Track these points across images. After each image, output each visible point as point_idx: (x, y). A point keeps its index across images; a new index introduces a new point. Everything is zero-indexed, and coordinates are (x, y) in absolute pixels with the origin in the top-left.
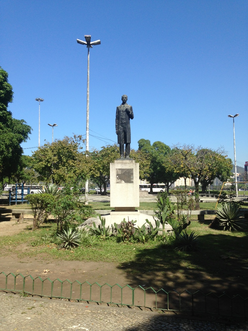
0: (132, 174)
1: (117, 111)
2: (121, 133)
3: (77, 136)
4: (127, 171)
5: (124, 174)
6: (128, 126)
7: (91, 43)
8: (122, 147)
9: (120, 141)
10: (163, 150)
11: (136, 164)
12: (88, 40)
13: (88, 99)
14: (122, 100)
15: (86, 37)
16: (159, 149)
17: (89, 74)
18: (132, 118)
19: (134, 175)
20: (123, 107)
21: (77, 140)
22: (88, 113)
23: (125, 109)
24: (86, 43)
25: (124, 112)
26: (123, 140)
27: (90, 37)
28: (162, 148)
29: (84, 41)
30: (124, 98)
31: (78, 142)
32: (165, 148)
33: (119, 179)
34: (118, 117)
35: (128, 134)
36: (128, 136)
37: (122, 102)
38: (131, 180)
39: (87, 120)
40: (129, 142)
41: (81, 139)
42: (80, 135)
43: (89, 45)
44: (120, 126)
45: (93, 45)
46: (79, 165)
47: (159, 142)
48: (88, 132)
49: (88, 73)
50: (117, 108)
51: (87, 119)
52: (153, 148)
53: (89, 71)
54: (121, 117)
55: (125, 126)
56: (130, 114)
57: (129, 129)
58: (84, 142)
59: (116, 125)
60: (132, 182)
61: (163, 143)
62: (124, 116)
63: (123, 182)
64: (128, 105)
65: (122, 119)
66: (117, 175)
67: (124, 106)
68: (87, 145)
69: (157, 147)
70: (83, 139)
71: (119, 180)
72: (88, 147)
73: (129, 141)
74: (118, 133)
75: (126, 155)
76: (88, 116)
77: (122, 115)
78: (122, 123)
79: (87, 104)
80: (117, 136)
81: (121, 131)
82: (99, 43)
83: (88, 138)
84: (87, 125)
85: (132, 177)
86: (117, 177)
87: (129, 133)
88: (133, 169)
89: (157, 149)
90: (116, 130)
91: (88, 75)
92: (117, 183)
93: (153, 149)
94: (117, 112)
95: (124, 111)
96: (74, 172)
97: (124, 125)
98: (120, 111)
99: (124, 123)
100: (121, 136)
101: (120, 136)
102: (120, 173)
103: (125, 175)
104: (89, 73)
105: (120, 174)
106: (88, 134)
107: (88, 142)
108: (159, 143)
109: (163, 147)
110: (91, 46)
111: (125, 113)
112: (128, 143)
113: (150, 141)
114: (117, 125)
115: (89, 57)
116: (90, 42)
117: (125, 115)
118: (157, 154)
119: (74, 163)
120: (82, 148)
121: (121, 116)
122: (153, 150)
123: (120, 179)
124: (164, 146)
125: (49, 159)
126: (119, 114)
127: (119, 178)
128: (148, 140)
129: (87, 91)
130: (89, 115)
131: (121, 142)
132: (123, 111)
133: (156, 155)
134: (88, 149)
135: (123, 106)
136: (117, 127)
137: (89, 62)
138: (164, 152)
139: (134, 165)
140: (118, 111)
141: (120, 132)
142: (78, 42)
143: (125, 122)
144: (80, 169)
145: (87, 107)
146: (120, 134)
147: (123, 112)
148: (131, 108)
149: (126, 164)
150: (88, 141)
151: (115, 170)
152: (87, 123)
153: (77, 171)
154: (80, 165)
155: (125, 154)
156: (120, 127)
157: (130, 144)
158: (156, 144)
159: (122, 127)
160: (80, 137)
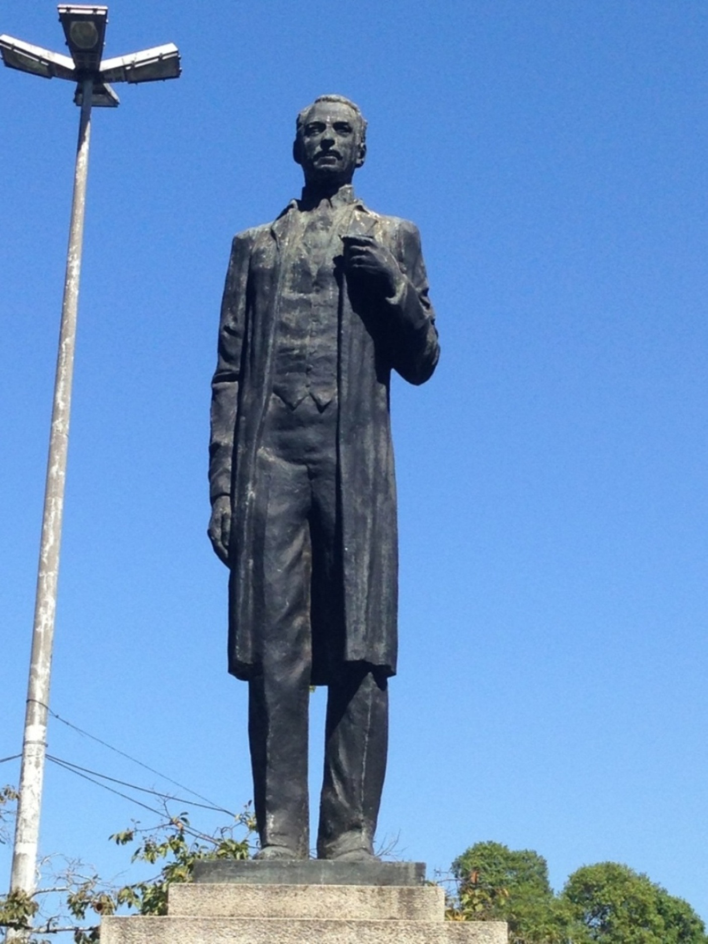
1: (230, 280)
2: (273, 531)
6: (359, 456)
7: (106, 65)
8: (274, 712)
9: (259, 637)
12: (86, 36)
13: (58, 471)
14: (300, 153)
15: (67, 19)
16: (616, 922)
18: (420, 369)
20: (312, 227)
22: (50, 578)
23: (337, 248)
24: (68, 63)
25: (319, 284)
26: (299, 622)
27: (99, 21)
29: (54, 50)
30: (321, 126)
32: (658, 920)
34: (242, 357)
35: (358, 553)
39: (35, 635)
40: (381, 648)
43: (89, 81)
44: (266, 453)
45: (119, 80)
47: (609, 867)
48: (36, 732)
49: (67, 276)
50: (240, 247)
51: (36, 624)
52: (567, 914)
53: (76, 264)
54: (285, 341)
55: (331, 454)
56: (394, 300)
59: (215, 449)
61: (643, 878)
62: (319, 326)
65: (295, 363)
67: (327, 222)
68: (21, 849)
69: (600, 911)
72: (29, 867)
74: (235, 542)
75: (334, 823)
76: (50, 600)
77: (292, 317)
78: (290, 418)
79: (46, 507)
80: (227, 571)
81: (275, 508)
82: (165, 69)
83: (38, 788)
84: (32, 672)
87: (376, 536)
89: (596, 921)
90: (215, 496)
91: (65, 292)
93: (564, 924)
94: (229, 299)
95: (314, 269)
97: (312, 435)
98: (273, 275)
99: (321, 408)
100: (274, 574)
101: (259, 571)
104: (75, 272)
106: (35, 752)
107: (36, 823)
109: (644, 909)
110: (105, 92)
111: (332, 293)
112: (363, 667)
113: (543, 864)
114: (227, 440)
115: (83, 159)
116: (96, 53)
117: (328, 317)
121: (284, 328)
122: (570, 930)
124: (651, 900)
126: (261, 305)
128: (527, 857)
129: (55, 409)
130: (58, 595)
131: (275, 653)
132: (302, 269)
135: (304, 218)
136: (229, 468)
137: (81, 199)
140: (251, 283)
141: (259, 521)
142: (12, 58)
143: (324, 397)
146: (258, 552)
147: (307, 279)
148: (410, 246)
149: (331, 938)
150: (31, 805)
152: (33, 660)
156: (264, 465)
157: (383, 686)
158: (588, 888)
159: (287, 468)
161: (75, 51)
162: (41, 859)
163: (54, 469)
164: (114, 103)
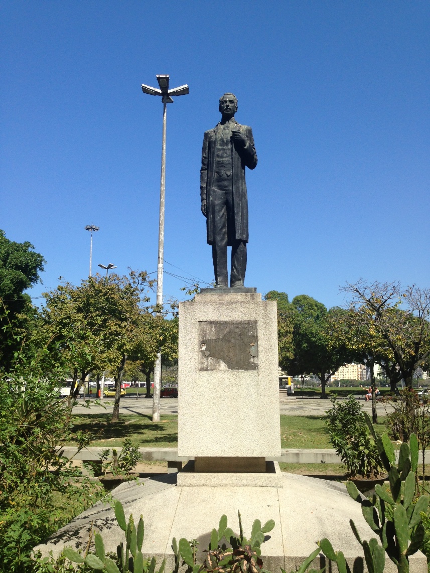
0: (255, 338)
2: (217, 208)
3: (137, 275)
4: (237, 331)
5: (226, 339)
6: (238, 188)
7: (170, 91)
9: (214, 234)
10: (312, 311)
11: (266, 305)
12: (164, 83)
14: (221, 109)
15: (159, 79)
16: (305, 309)
17: (164, 151)
18: (253, 165)
19: (260, 342)
20: (224, 129)
21: (137, 281)
22: (162, 227)
23: (231, 134)
24: (160, 91)
25: (226, 144)
26: (224, 230)
27: (167, 79)
28: (311, 307)
29: (156, 88)
30: (226, 102)
31: (139, 287)
32: (316, 308)
33: (207, 357)
34: (208, 164)
35: (238, 213)
36: (238, 218)
37: (220, 116)
38: (252, 360)
39: (159, 242)
41: (144, 279)
42: (144, 271)
43: (165, 96)
44: (215, 188)
45: (173, 95)
46: (131, 331)
48: (161, 265)
49: (163, 149)
50: (206, 135)
51: (159, 239)
52: (293, 307)
53: (164, 146)
54: (218, 159)
55: (231, 188)
56: (246, 147)
57: (243, 195)
58: (151, 286)
59: (202, 188)
60: (255, 367)
61: (312, 298)
62: (227, 155)
63: (223, 366)
64: (238, 125)
65: (221, 165)
66: (203, 343)
67: (228, 127)
68: (159, 294)
69: (301, 306)
70: (150, 279)
71: (210, 360)
72: (161, 298)
73: (242, 234)
74: (208, 211)
75: (234, 279)
76: (162, 233)
77: (220, 153)
78: (220, 179)
79: (160, 209)
80: (206, 218)
81: (217, 202)
82: (185, 92)
83: (162, 279)
84: (159, 251)
85: (253, 349)
86: (204, 348)
88: (256, 322)
89: (300, 309)
90: (202, 200)
92: (202, 369)
94: (204, 149)
95: (225, 140)
96: (119, 348)
97: (226, 183)
98: (215, 142)
99: (228, 176)
100: (218, 218)
101: (214, 218)
102: (211, 335)
103: (229, 341)
104: (165, 148)
105: (213, 338)
106: (161, 270)
107: (162, 287)
108: (305, 298)
109: (312, 305)
110: (170, 99)
111: (230, 146)
112: (240, 241)
113: (287, 296)
114: (205, 185)
115: (165, 118)
116: (167, 88)
117: (229, 152)
118: (301, 318)
119: (120, 327)
120: (148, 300)
121: (218, 156)
122: (294, 311)
123: (213, 355)
124: (314, 303)
125: (66, 319)
126: (212, 150)
127: (207, 353)
128: (283, 294)
130: (164, 231)
132: (222, 140)
133: (299, 321)
134: (161, 302)
135: (222, 127)
136: (205, 192)
138: (315, 314)
139: (261, 307)
140: (209, 144)
141: (213, 205)
142: (145, 91)
143: (229, 173)
144: (134, 341)
145: (160, 216)
146: (213, 213)
147: (223, 143)
148: (249, 133)
149: (234, 305)
150: (160, 283)
151: (197, 325)
152: (159, 247)
153: (125, 344)
154: (134, 332)
155: (232, 276)
156: (214, 191)
158: (298, 301)
159: (220, 192)
160: (143, 276)
161: (161, 88)
162: (163, 296)
163: (162, 200)
164: (172, 102)
